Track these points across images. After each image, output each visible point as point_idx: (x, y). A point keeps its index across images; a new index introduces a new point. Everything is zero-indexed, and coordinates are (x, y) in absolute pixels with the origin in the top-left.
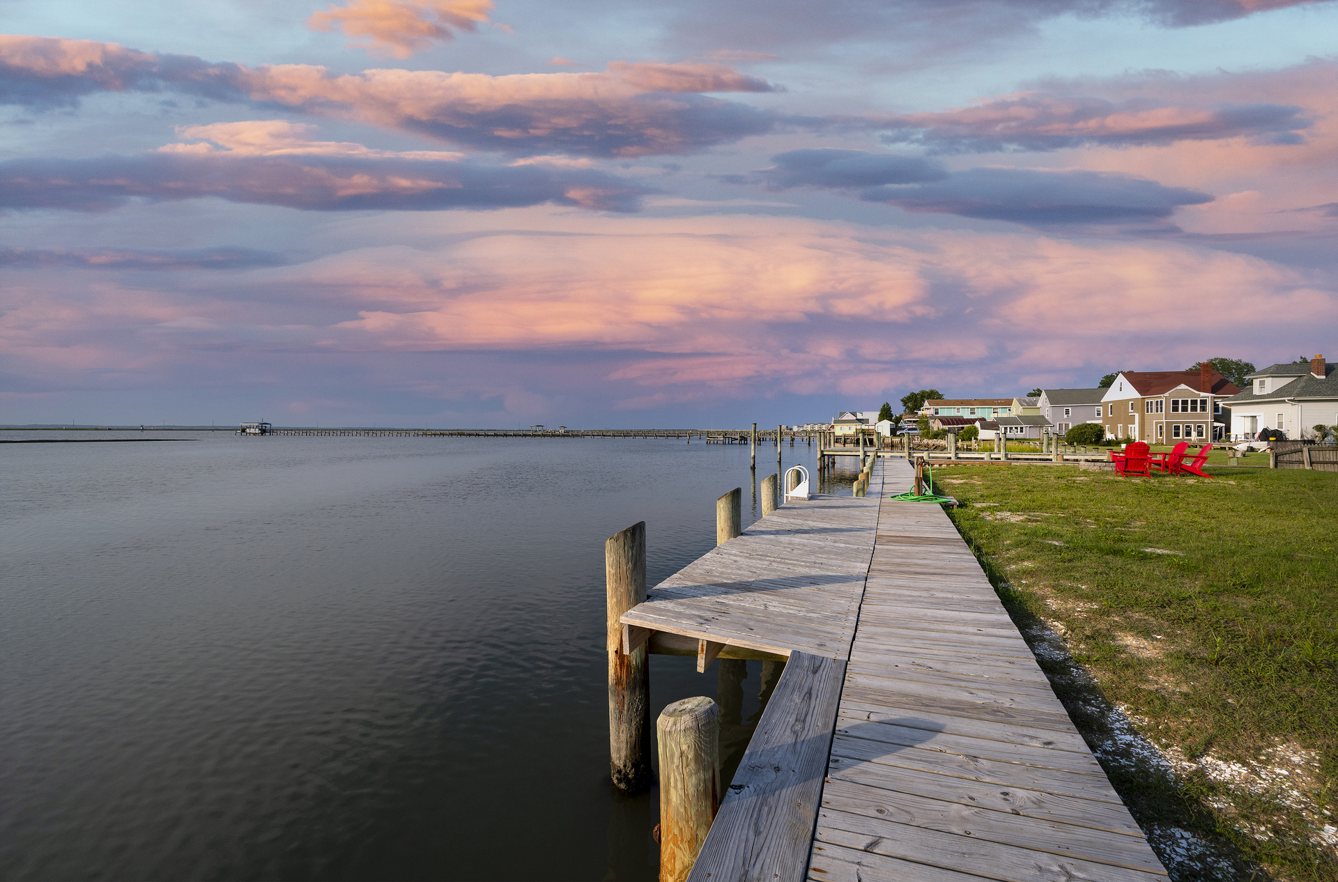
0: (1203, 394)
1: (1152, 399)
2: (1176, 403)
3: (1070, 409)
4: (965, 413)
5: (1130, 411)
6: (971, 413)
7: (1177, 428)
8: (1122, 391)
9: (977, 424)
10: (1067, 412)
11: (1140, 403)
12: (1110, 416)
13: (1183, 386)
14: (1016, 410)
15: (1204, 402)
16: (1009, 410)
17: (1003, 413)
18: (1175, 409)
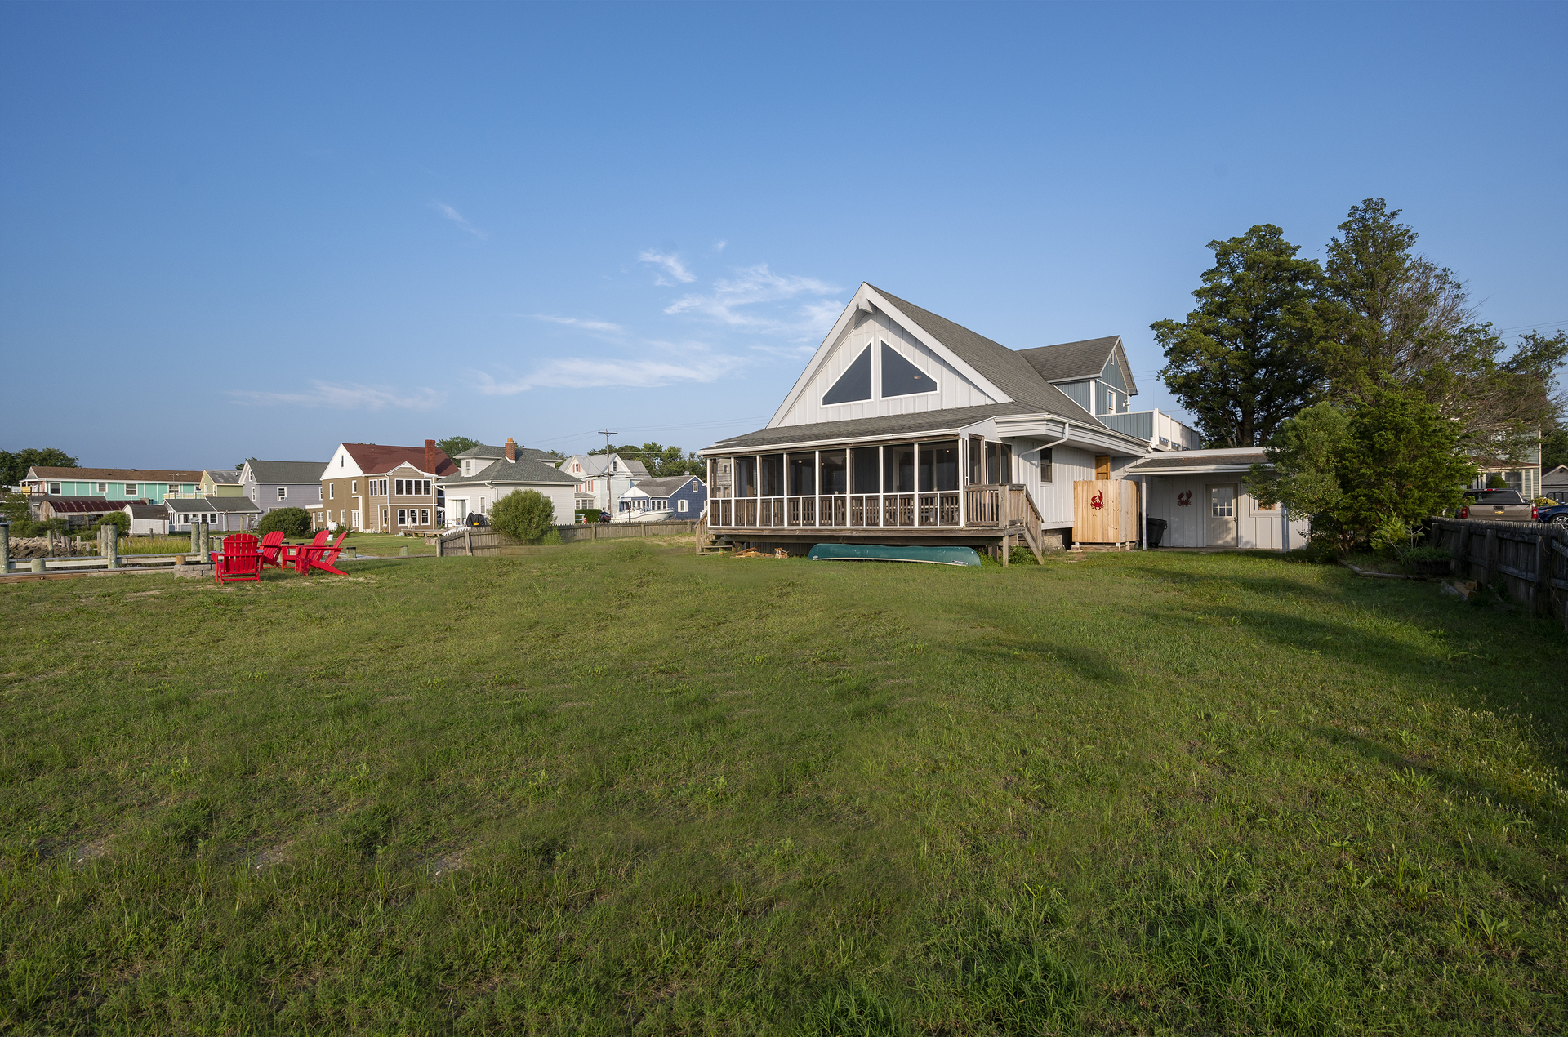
0: (426, 474)
1: (376, 478)
2: (399, 483)
3: (285, 488)
4: (114, 491)
5: (354, 492)
6: (128, 492)
7: (402, 513)
8: (342, 467)
9: (128, 510)
10: (282, 493)
11: (363, 482)
12: (331, 498)
13: (407, 465)
14: (208, 488)
15: (427, 484)
16: (197, 488)
17: (185, 493)
18: (400, 491)
